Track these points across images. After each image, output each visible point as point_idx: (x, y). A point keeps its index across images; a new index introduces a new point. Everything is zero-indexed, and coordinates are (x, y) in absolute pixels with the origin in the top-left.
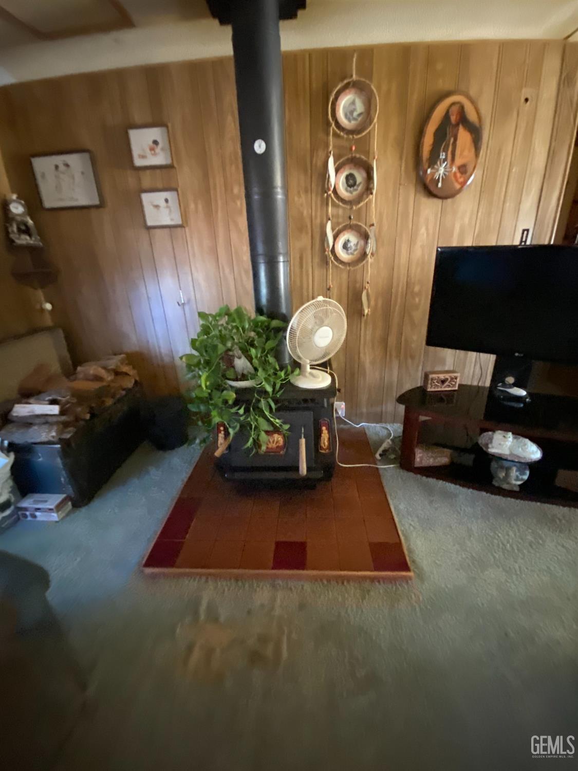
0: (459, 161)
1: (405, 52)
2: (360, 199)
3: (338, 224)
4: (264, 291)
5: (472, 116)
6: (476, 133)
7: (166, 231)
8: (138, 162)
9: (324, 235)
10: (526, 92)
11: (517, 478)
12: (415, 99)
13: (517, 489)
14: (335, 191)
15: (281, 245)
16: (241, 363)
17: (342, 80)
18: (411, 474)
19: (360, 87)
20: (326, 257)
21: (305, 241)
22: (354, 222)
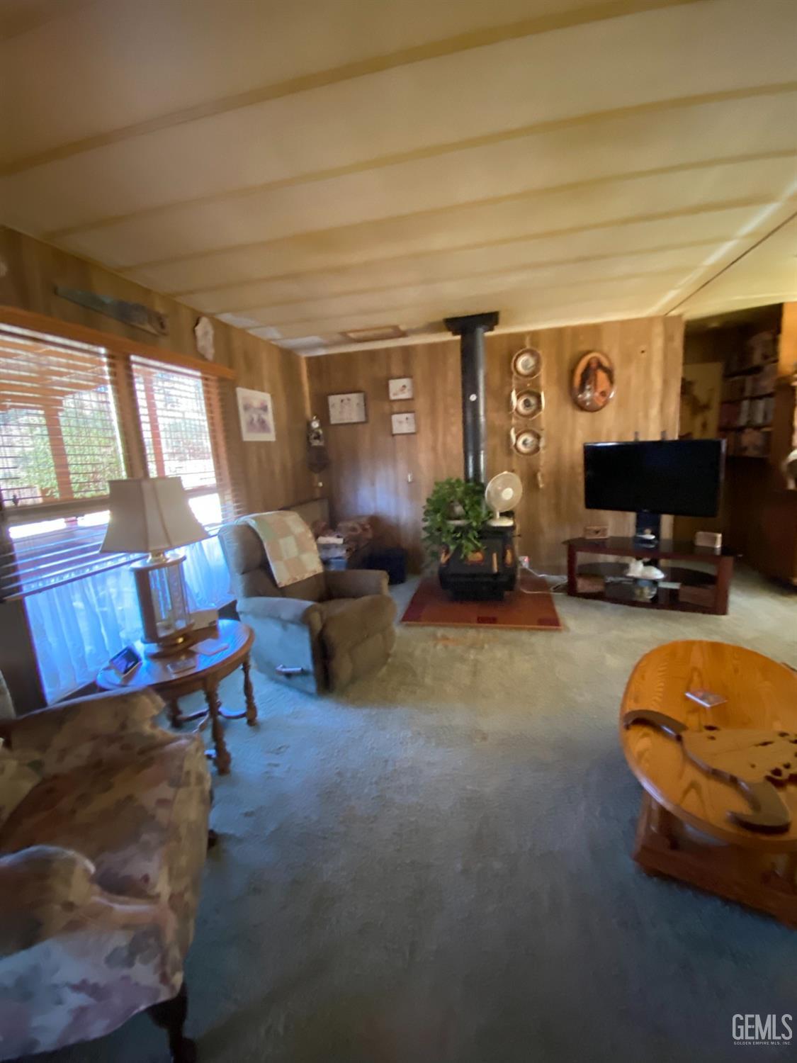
0: (600, 389)
1: (560, 332)
2: (533, 414)
3: (519, 429)
4: (471, 470)
5: (606, 363)
6: (609, 373)
7: (404, 437)
8: (392, 397)
9: (509, 437)
10: (643, 347)
11: (649, 594)
12: (567, 356)
13: (649, 601)
14: (516, 410)
15: (482, 445)
16: (459, 509)
17: (521, 348)
18: (575, 598)
19: (532, 353)
20: (510, 449)
21: (496, 441)
22: (530, 428)
